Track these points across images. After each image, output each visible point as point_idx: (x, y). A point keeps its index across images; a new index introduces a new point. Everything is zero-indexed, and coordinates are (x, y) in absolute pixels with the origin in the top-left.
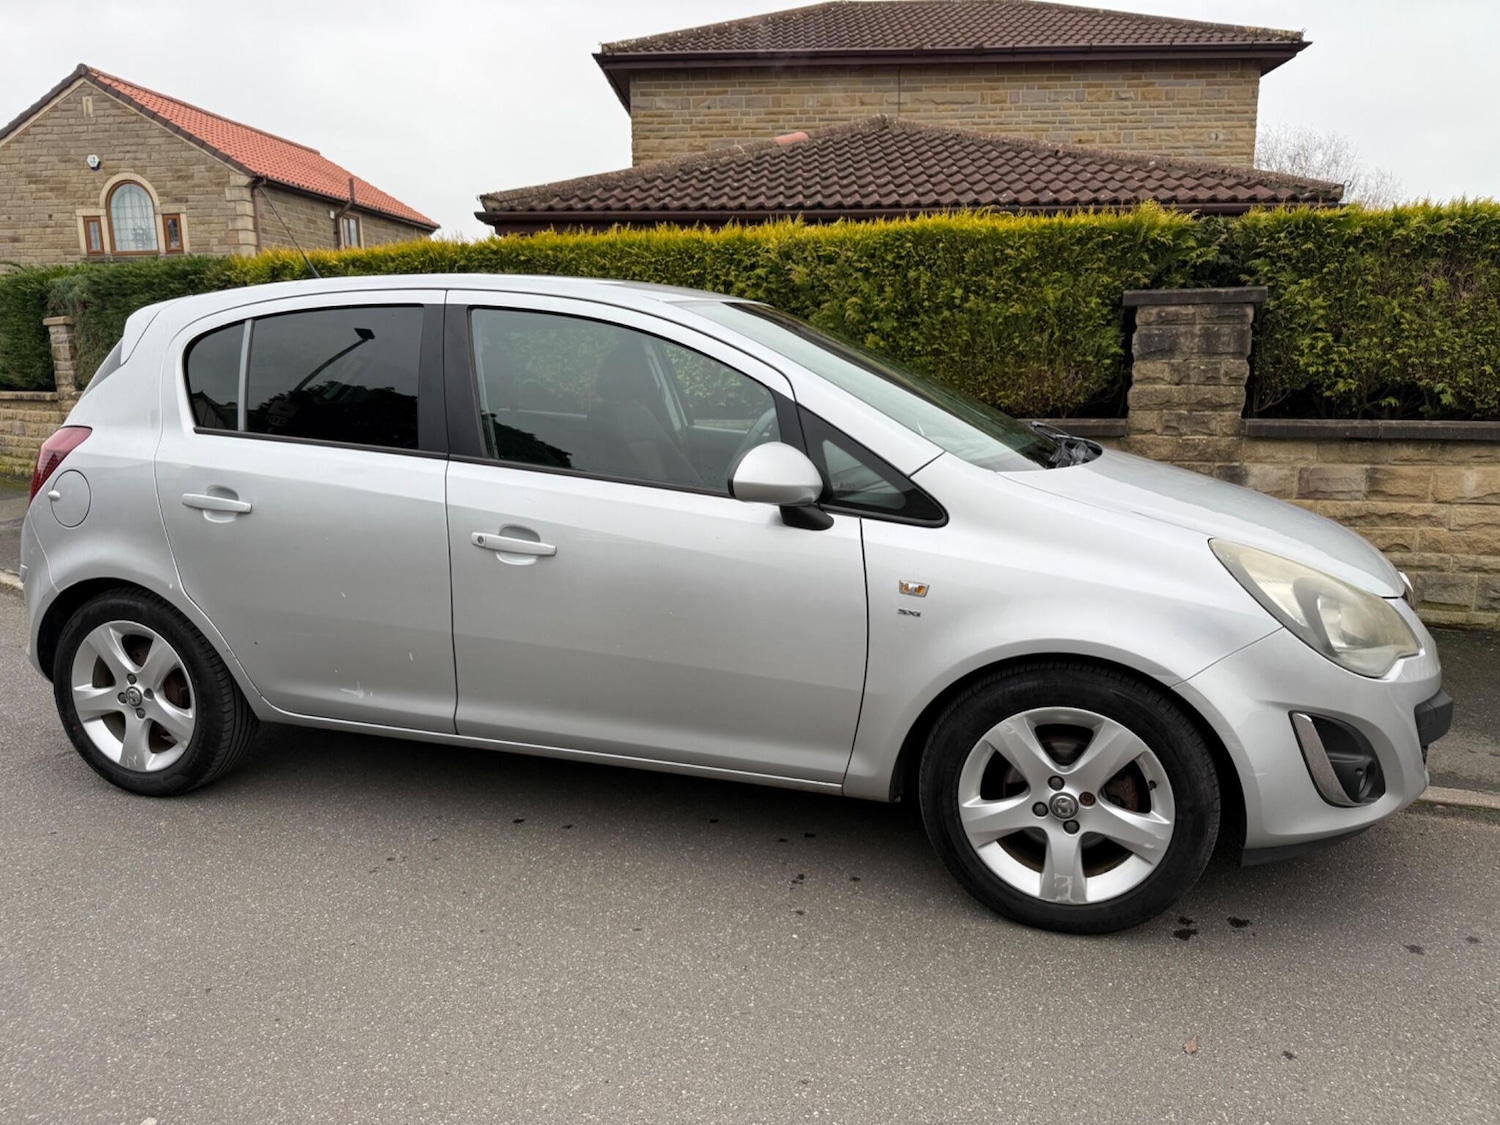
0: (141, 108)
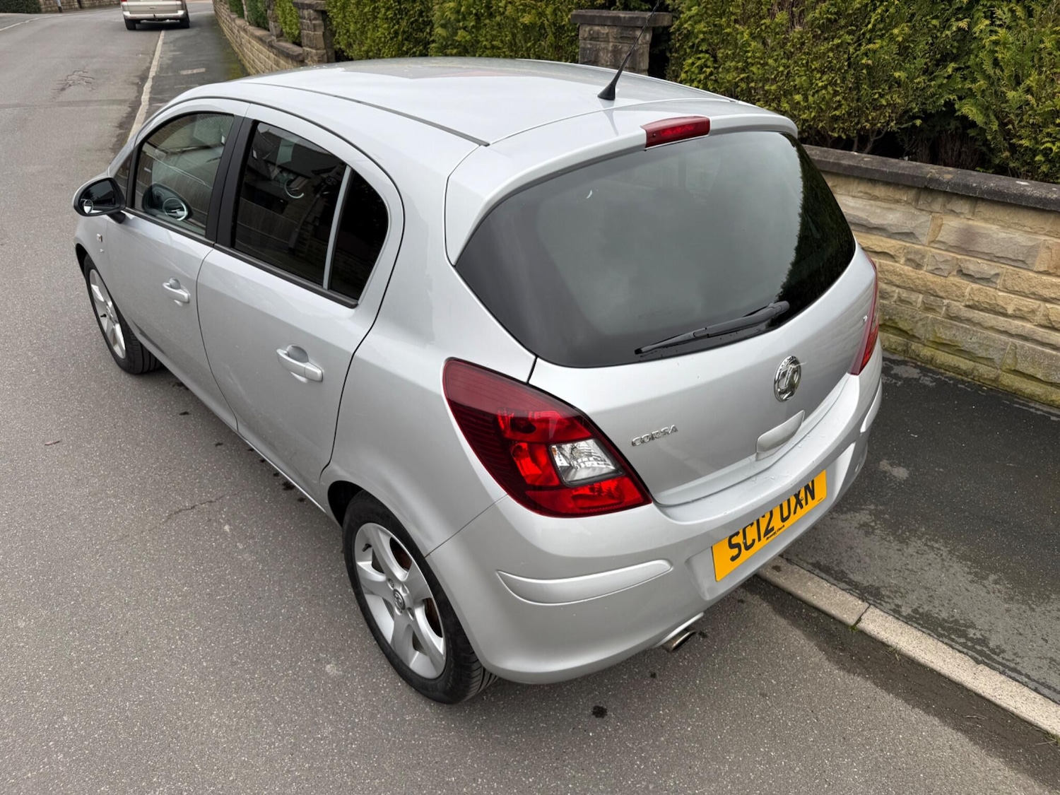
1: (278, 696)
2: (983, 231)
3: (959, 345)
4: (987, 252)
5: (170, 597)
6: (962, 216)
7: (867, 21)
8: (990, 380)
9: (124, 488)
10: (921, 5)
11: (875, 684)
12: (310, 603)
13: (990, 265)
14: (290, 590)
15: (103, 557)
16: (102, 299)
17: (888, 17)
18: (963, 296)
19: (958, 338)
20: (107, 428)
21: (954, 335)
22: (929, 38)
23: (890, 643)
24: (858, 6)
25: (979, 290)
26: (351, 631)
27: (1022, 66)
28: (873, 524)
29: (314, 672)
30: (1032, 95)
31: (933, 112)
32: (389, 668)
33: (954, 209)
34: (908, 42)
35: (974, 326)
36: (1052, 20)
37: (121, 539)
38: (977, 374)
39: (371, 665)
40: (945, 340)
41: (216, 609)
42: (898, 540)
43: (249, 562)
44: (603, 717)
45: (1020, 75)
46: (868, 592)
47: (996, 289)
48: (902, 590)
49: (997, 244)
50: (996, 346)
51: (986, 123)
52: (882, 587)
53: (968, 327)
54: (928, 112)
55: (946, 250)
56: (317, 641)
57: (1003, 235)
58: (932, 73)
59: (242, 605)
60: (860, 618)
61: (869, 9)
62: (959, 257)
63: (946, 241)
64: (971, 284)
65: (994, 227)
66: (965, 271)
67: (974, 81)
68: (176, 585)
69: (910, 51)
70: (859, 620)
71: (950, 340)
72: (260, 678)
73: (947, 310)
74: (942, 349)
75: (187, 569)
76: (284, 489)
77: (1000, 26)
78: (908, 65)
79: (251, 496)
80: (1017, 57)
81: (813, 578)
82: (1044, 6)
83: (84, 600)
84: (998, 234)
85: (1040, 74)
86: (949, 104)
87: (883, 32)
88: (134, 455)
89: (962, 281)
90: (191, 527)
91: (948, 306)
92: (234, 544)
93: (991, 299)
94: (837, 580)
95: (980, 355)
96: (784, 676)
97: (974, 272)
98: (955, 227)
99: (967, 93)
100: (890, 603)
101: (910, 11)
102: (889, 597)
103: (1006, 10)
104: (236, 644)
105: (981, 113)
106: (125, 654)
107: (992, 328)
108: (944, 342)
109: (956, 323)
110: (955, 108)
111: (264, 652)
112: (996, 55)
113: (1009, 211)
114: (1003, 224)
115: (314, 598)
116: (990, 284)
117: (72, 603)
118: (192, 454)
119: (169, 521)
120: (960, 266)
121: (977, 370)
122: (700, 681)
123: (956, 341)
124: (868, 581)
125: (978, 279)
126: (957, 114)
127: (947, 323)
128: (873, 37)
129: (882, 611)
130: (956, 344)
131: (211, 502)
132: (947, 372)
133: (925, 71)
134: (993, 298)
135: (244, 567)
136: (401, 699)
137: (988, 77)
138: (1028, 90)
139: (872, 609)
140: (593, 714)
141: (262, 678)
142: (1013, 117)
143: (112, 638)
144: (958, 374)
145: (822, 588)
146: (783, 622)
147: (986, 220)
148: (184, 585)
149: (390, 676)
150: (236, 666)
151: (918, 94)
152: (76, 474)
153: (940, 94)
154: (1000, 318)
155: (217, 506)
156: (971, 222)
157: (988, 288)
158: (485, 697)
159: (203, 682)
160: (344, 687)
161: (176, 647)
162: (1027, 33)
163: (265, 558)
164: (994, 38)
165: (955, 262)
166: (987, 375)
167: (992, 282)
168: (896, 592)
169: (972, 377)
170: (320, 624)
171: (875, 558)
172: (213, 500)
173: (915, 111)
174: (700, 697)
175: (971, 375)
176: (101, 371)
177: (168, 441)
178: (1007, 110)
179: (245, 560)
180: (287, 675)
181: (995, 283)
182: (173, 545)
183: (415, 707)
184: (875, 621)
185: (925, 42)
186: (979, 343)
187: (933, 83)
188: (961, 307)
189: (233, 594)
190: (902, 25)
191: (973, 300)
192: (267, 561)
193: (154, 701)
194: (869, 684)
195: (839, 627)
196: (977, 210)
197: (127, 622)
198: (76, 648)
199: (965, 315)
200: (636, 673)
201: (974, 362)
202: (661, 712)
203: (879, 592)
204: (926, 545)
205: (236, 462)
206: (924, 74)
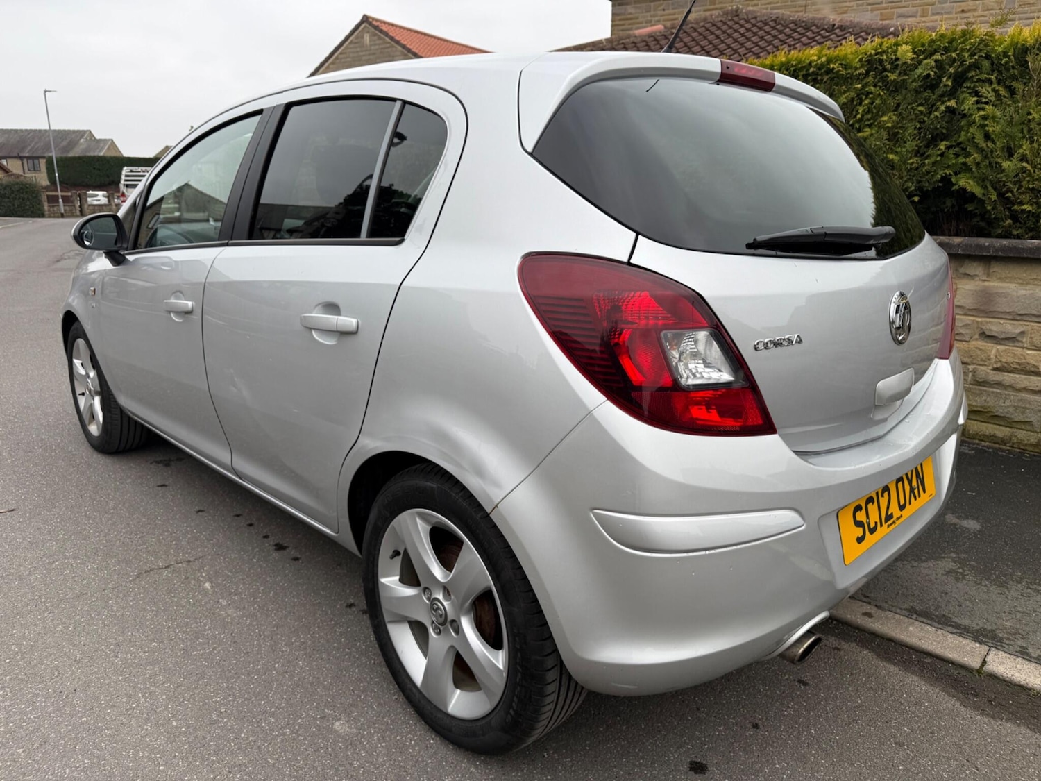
0: (392, 39)
1: (271, 758)
2: (1001, 291)
3: (992, 410)
4: (1008, 311)
5: (134, 653)
6: (977, 279)
7: (854, 113)
8: (1031, 445)
9: (86, 550)
10: (906, 95)
11: (1031, 730)
12: (310, 657)
13: (1014, 324)
14: (285, 645)
15: (52, 614)
16: (82, 372)
17: (875, 107)
18: (989, 360)
19: (991, 404)
20: (72, 499)
21: (985, 401)
22: (917, 124)
23: (1030, 686)
24: (845, 100)
25: (1005, 351)
26: (364, 686)
27: (1013, 138)
28: (960, 570)
29: (319, 730)
30: (1027, 162)
31: (929, 189)
32: (416, 724)
33: (967, 272)
34: (897, 128)
35: (1006, 389)
36: (1035, 95)
37: (78, 597)
38: (1015, 441)
39: (392, 721)
40: (977, 406)
41: (191, 664)
42: (995, 585)
43: (234, 618)
44: (704, 773)
45: (1012, 146)
46: (982, 635)
47: (1023, 348)
48: (1021, 632)
49: (1018, 301)
50: (1033, 407)
51: (984, 194)
52: (996, 629)
53: (999, 391)
54: (925, 189)
55: (965, 315)
56: (322, 696)
57: (1023, 292)
58: (924, 153)
59: (224, 661)
60: (984, 660)
61: (855, 103)
62: (979, 320)
63: (963, 305)
64: (995, 346)
65: (1012, 286)
66: (988, 333)
67: (968, 155)
68: (142, 641)
69: (900, 136)
70: (984, 662)
71: (982, 407)
72: (248, 738)
73: (973, 376)
74: (974, 418)
75: (157, 625)
76: (276, 549)
77: (986, 103)
78: (899, 150)
79: (237, 556)
80: (1007, 129)
81: (913, 623)
82: (1025, 84)
83: (23, 658)
84: (1017, 292)
85: (1032, 142)
86: (946, 180)
87: (872, 121)
88: (101, 521)
89: (986, 344)
90: (164, 585)
91: (974, 372)
92: (216, 600)
93: (1020, 359)
94: (941, 624)
95: (1017, 420)
96: (917, 723)
97: (997, 332)
98: (972, 290)
99: (961, 168)
100: (1012, 646)
101: (895, 101)
102: (1009, 639)
103: (990, 89)
104: (216, 702)
105: (978, 185)
106: (70, 714)
107: (1025, 390)
108: (975, 409)
109: (985, 388)
110: (952, 182)
111: (253, 710)
112: (987, 128)
113: (1025, 268)
114: (1020, 281)
115: (315, 652)
116: (1016, 344)
117: (8, 661)
118: (169, 519)
119: (137, 580)
120: (981, 328)
121: (1016, 436)
122: (815, 730)
123: (989, 407)
124: (978, 625)
125: (1003, 339)
126: (954, 188)
127: (975, 389)
128: (862, 126)
129: (1006, 652)
130: (989, 410)
131: (189, 562)
132: (983, 443)
133: (917, 153)
134: (1022, 357)
135: (228, 622)
136: (435, 758)
137: (981, 151)
138: (1023, 158)
139: (993, 652)
140: (690, 770)
141: (251, 738)
142: (1011, 185)
143: (55, 697)
144: (995, 443)
145: (927, 632)
146: (894, 669)
147: (1002, 279)
148: (153, 640)
149: (419, 733)
150: (216, 726)
151: (912, 174)
152: (30, 538)
153: (935, 171)
154: (1032, 377)
155: (197, 565)
156: (987, 284)
157: (1014, 348)
158: (545, 754)
159: (171, 743)
160: (359, 746)
161: (137, 706)
162: (1013, 109)
163: (254, 613)
164: (982, 113)
165: (975, 325)
166: (1028, 440)
167: (1019, 341)
168: (1015, 634)
169: (1011, 444)
170: (324, 678)
171: (976, 602)
172: (192, 559)
173: (911, 189)
174: (820, 747)
175: (1009, 442)
176: (71, 452)
177: (141, 509)
178: (1004, 179)
179: (229, 615)
180: (284, 734)
181: (1022, 342)
182: (141, 602)
183: (456, 767)
184: (1004, 663)
185: (913, 127)
186: (1014, 406)
187: (927, 161)
188: (989, 371)
189: (214, 649)
190: (889, 115)
191: (1001, 361)
192: (256, 616)
193: (104, 766)
194: (1023, 730)
195: (961, 672)
196: (991, 271)
197: (77, 680)
198: (5, 708)
199: (994, 379)
200: (733, 724)
201: (1010, 427)
202: (777, 766)
203: (995, 635)
204: (1028, 588)
205: (220, 526)
206: (916, 156)
